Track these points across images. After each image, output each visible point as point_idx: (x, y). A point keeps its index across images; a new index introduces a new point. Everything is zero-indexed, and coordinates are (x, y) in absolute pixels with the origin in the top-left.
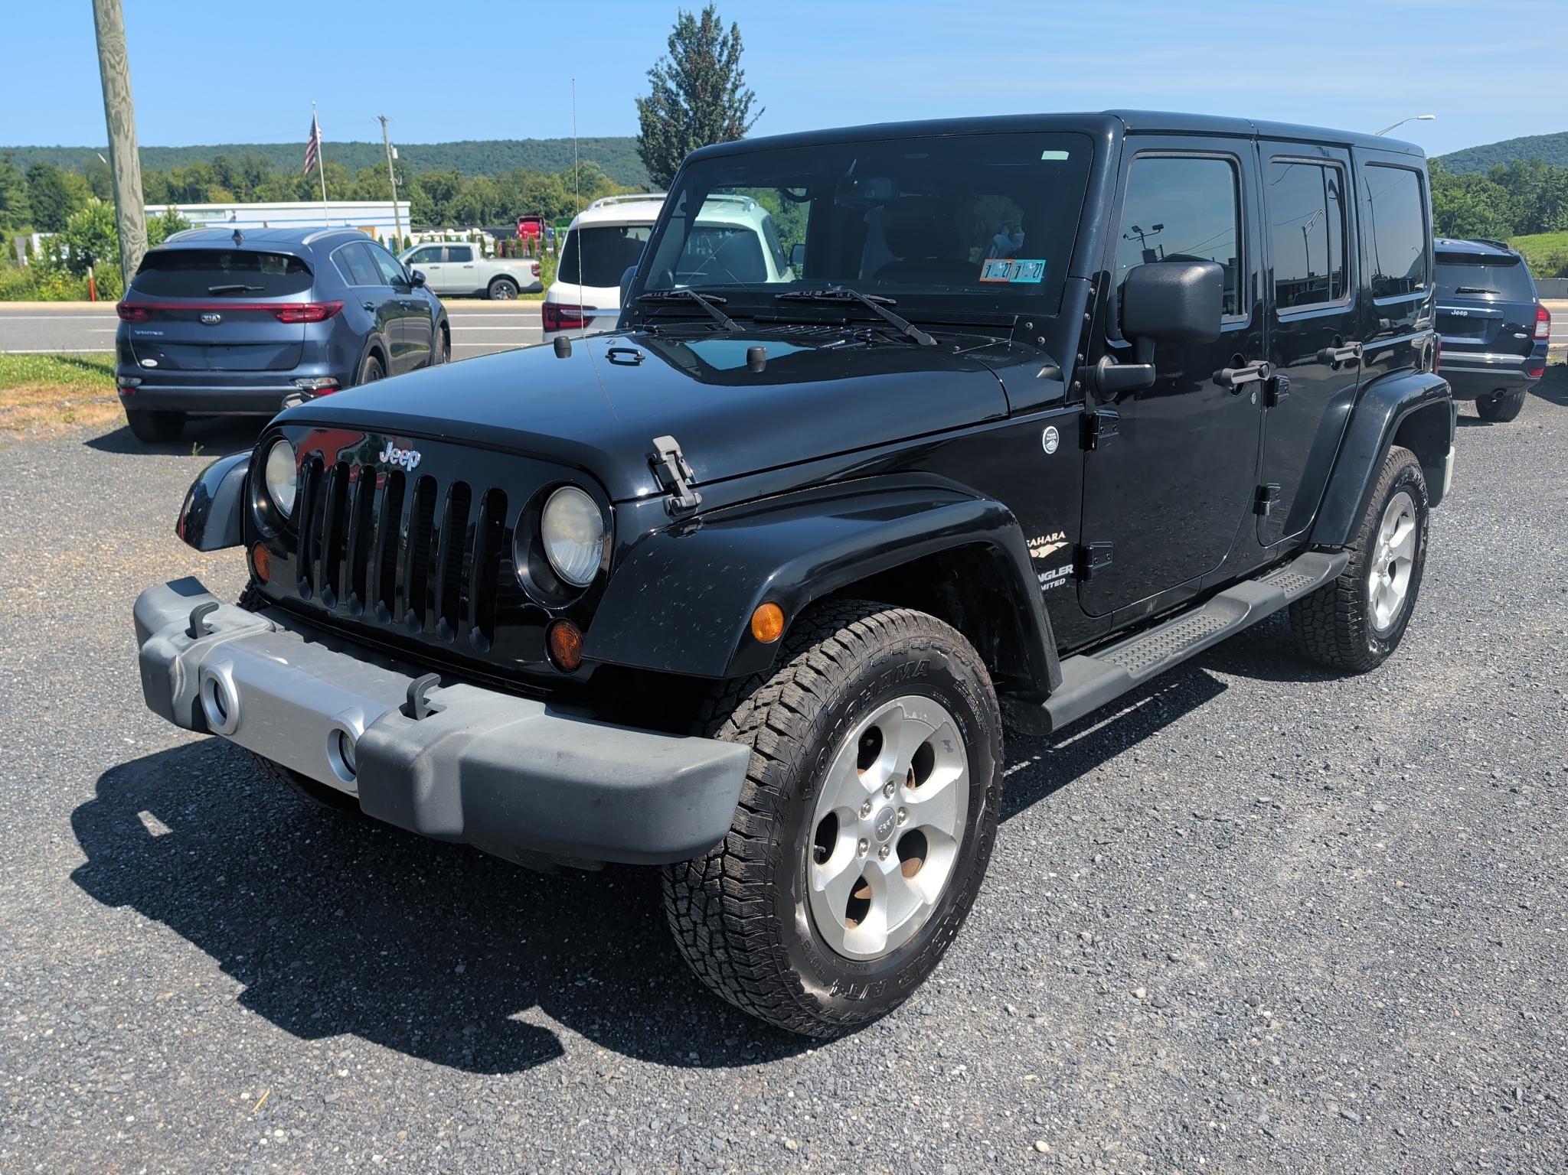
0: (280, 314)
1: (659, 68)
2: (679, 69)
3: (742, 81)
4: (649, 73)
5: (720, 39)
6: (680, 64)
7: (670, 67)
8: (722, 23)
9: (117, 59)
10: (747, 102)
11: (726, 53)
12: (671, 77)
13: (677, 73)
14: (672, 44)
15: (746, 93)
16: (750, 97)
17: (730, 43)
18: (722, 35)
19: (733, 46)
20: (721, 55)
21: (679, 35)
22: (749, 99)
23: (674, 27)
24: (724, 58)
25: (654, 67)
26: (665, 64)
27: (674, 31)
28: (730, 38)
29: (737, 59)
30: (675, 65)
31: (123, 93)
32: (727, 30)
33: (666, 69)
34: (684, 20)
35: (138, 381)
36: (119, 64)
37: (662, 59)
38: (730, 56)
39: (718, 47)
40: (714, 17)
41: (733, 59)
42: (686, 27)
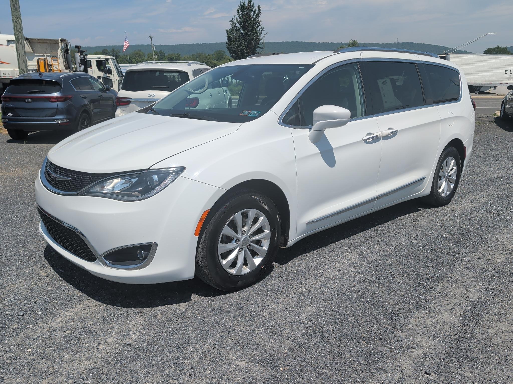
0: (49, 99)
1: (234, 20)
2: (240, 20)
3: (260, 24)
4: (230, 21)
5: (254, 10)
6: (240, 18)
7: (237, 19)
8: (255, 5)
9: (18, 20)
10: (261, 31)
11: (255, 15)
12: (238, 22)
13: (240, 21)
14: (238, 12)
15: (261, 28)
16: (262, 29)
17: (257, 11)
18: (255, 9)
19: (258, 12)
20: (254, 15)
21: (241, 9)
22: (262, 30)
23: (239, 6)
24: (255, 16)
25: (232, 19)
26: (236, 18)
27: (239, 8)
28: (257, 10)
29: (259, 17)
30: (239, 19)
31: (20, 30)
32: (256, 8)
33: (236, 20)
34: (242, 4)
35: (7, 120)
36: (18, 21)
37: (235, 17)
38: (256, 16)
39: (253, 13)
40: (252, 3)
41: (258, 17)
42: (243, 6)
